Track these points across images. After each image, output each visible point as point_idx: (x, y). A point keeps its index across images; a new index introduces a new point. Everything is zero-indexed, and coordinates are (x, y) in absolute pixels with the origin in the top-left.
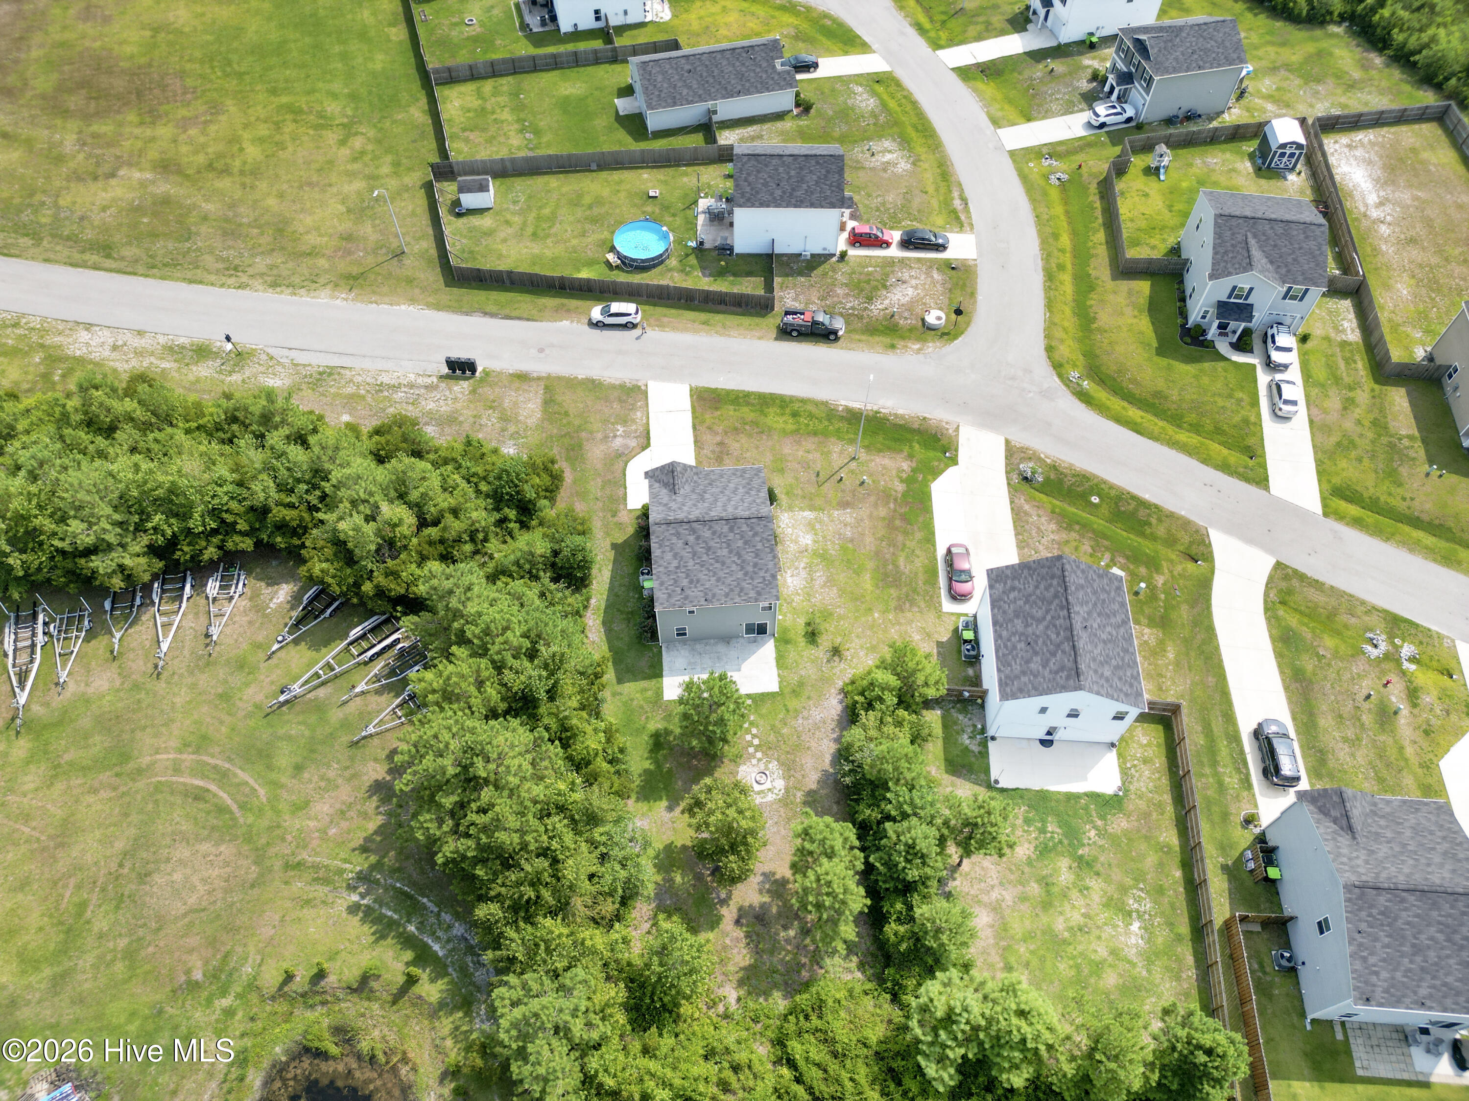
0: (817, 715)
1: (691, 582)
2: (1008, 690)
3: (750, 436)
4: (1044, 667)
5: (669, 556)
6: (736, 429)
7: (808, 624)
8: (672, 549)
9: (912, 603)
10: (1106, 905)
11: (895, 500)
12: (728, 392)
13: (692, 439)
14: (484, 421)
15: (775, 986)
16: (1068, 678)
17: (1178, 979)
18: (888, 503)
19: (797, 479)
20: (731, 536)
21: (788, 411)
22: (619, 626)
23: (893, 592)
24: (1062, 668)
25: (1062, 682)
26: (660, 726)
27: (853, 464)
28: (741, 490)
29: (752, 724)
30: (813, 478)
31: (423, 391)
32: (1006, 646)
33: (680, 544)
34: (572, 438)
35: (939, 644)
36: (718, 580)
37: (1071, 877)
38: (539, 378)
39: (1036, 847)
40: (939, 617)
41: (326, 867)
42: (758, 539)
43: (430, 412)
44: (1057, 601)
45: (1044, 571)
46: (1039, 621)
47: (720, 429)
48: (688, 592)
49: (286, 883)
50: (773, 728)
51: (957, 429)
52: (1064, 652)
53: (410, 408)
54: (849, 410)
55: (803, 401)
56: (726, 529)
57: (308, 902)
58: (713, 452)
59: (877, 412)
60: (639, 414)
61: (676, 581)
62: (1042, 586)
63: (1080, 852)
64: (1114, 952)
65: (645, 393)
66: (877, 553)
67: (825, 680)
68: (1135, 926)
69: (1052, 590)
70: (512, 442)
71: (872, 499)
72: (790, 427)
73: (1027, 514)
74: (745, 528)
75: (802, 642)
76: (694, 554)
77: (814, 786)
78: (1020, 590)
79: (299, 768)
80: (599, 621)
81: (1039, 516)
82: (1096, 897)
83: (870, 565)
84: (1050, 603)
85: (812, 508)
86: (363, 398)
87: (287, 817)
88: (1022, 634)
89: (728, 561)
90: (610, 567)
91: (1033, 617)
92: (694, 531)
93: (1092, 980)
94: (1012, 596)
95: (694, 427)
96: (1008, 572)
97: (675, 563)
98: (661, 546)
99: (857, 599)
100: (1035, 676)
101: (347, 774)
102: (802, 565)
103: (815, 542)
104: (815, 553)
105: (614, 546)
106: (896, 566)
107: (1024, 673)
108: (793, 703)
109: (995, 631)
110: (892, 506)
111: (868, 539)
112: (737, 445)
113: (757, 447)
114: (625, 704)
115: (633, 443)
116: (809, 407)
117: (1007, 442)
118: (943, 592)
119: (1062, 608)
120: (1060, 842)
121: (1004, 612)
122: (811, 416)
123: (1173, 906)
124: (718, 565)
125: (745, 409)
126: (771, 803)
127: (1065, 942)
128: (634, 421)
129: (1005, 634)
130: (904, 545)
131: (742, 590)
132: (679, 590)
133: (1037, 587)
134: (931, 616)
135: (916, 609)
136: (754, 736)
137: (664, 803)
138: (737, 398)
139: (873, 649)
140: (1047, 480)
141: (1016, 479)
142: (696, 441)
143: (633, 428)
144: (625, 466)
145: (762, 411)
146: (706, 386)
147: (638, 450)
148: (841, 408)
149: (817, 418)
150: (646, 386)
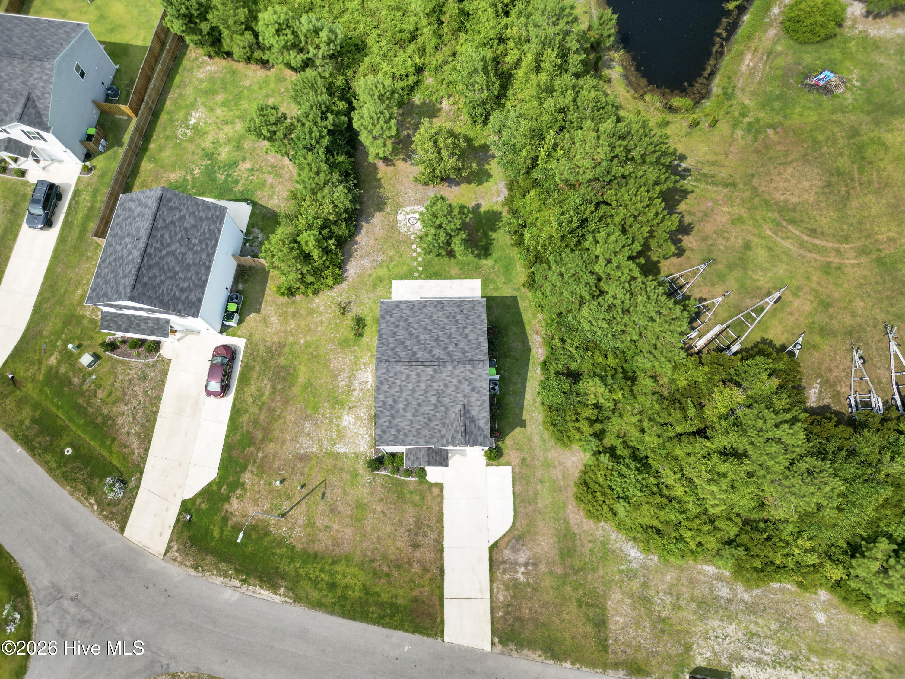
1: (454, 317)
3: (384, 557)
5: (472, 336)
6: (398, 567)
7: (360, 335)
8: (470, 341)
9: (269, 351)
10: (206, 133)
11: (255, 462)
13: (445, 555)
14: (669, 600)
18: (263, 458)
19: (345, 492)
23: (282, 361)
24: (171, 209)
25: (175, 199)
26: (484, 262)
27: (285, 508)
28: (401, 406)
29: (416, 259)
30: (328, 492)
32: (207, 246)
33: (462, 345)
34: (572, 567)
35: (258, 311)
40: (251, 335)
41: (708, 184)
44: (152, 262)
45: (150, 293)
46: (173, 253)
48: (457, 310)
49: (731, 176)
50: (401, 256)
51: (168, 549)
52: (164, 220)
54: (274, 588)
55: (319, 605)
56: (420, 354)
57: (713, 164)
59: (244, 581)
60: (501, 597)
61: (467, 318)
62: (158, 281)
63: (209, 162)
66: (286, 403)
67: (354, 288)
68: (193, 121)
69: (151, 274)
70: (634, 566)
71: (276, 464)
72: (339, 568)
74: (402, 355)
76: (450, 337)
82: (210, 138)
83: (296, 390)
92: (449, 354)
95: (442, 572)
97: (467, 331)
98: (479, 344)
99: (316, 357)
100: (193, 213)
102: (356, 393)
103: (340, 418)
104: (342, 404)
106: (274, 387)
107: (201, 219)
109: (211, 261)
110: (260, 455)
111: (291, 417)
112: (400, 544)
113: (379, 538)
116: (315, 595)
117: (122, 529)
118: (240, 357)
120: (219, 168)
122: (315, 583)
125: (385, 597)
126: (407, 206)
128: (507, 587)
130: (261, 409)
132: (465, 312)
134: (257, 337)
135: (268, 344)
136: (415, 251)
140: (102, 477)
141: (132, 483)
142: (441, 551)
143: (507, 577)
144: (514, 523)
145: (367, 593)
146: (425, 638)
147: (502, 544)
148: (282, 590)
149: (310, 579)
150: (493, 644)
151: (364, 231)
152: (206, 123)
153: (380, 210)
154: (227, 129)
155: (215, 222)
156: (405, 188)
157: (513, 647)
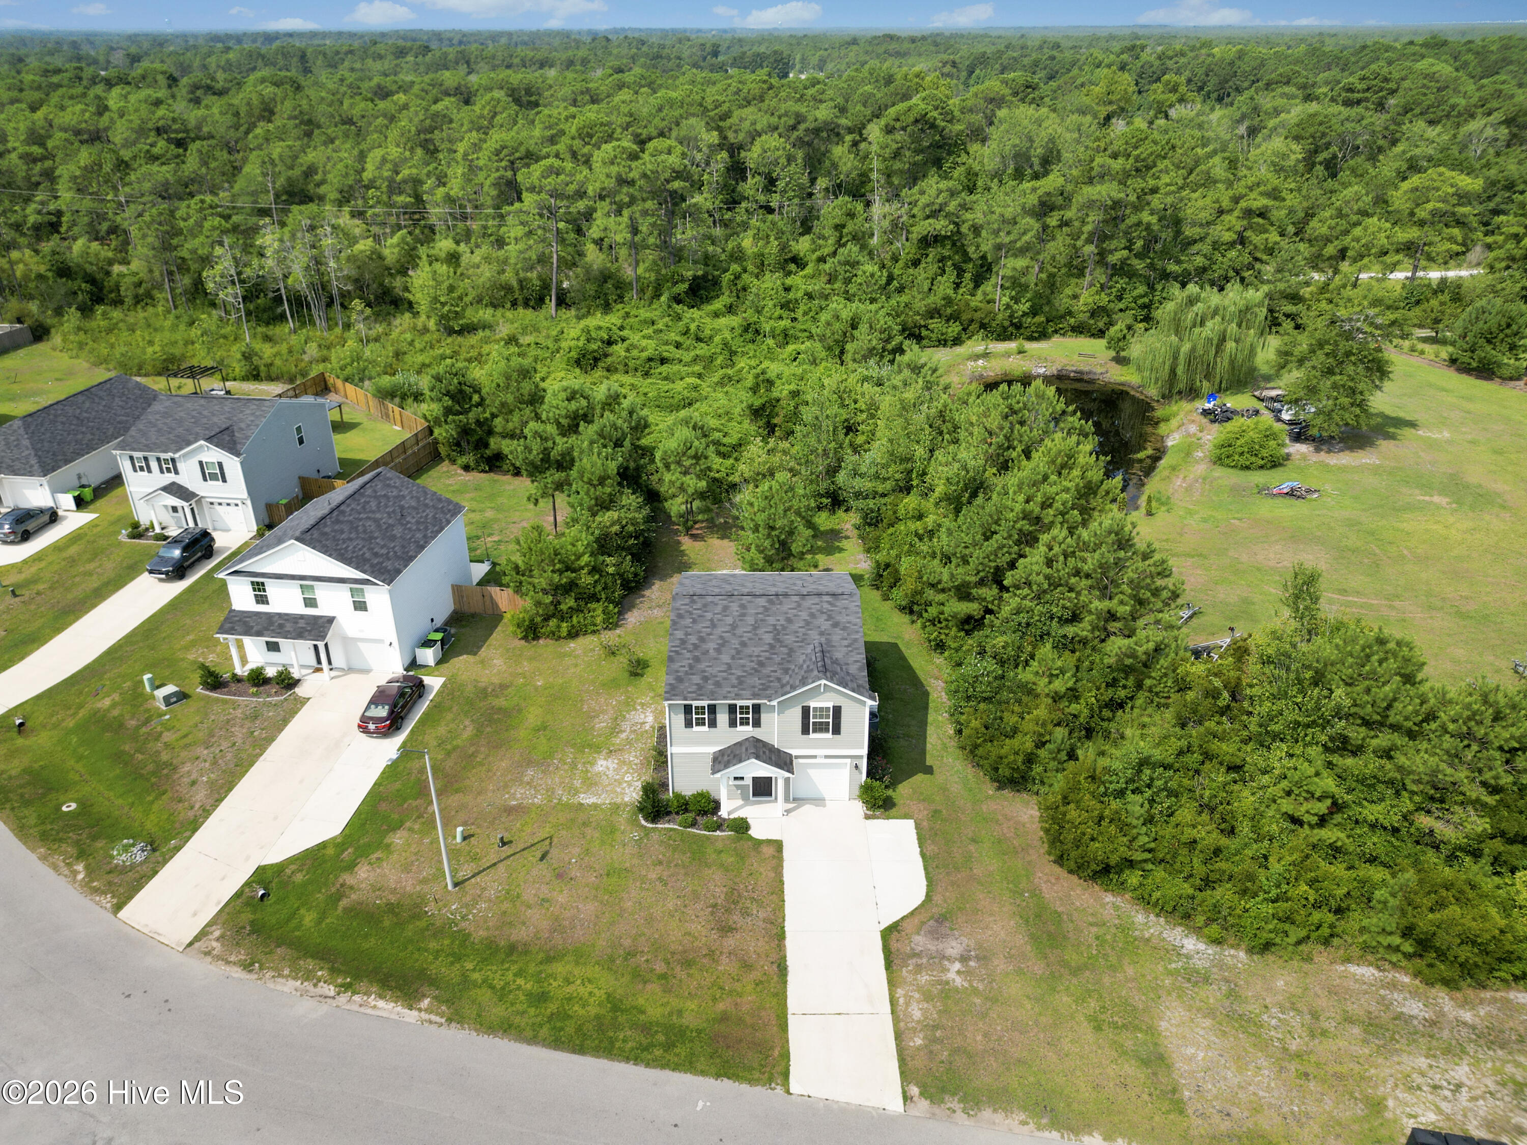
2: (451, 508)
3: (658, 947)
4: (403, 497)
6: (688, 964)
7: (639, 676)
9: (481, 691)
11: (420, 817)
12: (688, 1065)
13: (789, 943)
21: (552, 1007)
23: (501, 702)
24: (388, 486)
32: (427, 529)
44: (342, 519)
45: (328, 543)
47: (726, 965)
52: (375, 492)
54: (409, 998)
58: (746, 913)
60: (915, 1014)
62: (344, 536)
65: (906, 1074)
67: (635, 633)
69: (337, 528)
71: (461, 818)
83: (518, 733)
85: (578, 808)
88: (403, 525)
91: (379, 526)
94: (383, 551)
106: (479, 730)
107: (426, 506)
111: (501, 764)
112: (693, 927)
115: (920, 941)
117: (120, 907)
119: (343, 512)
121: (404, 547)
122: (503, 993)
135: (482, 685)
138: (668, 1046)
142: (781, 936)
143: (924, 978)
144: (927, 895)
146: (745, 1087)
147: (908, 926)
148: (426, 1003)
150: (907, 1098)
151: (655, 587)
155: (445, 514)
156: (720, 558)
157: (955, 1104)
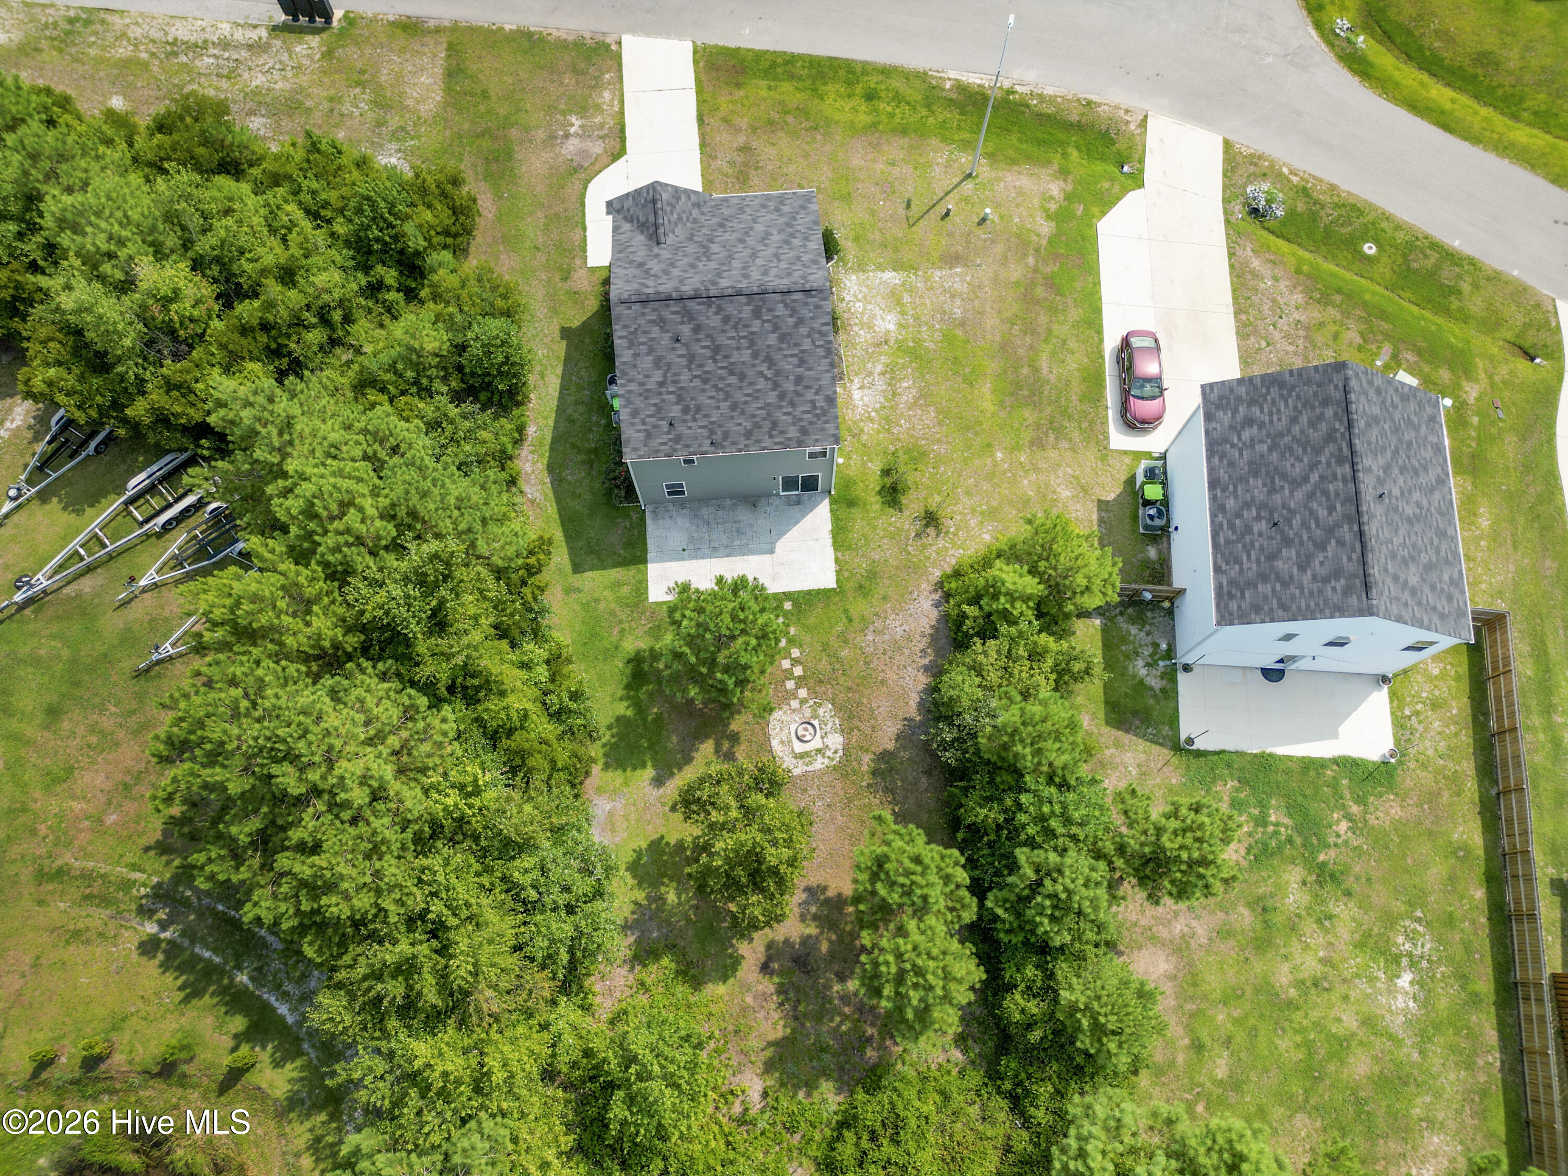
0: (897, 626)
1: (686, 410)
2: (1233, 606)
3: (795, 135)
4: (1302, 568)
5: (646, 362)
6: (771, 123)
7: (886, 472)
8: (651, 350)
9: (1060, 433)
10: (1360, 945)
11: (1037, 250)
12: (759, 55)
13: (696, 140)
14: (347, 108)
15: (824, 1073)
16: (1347, 591)
17: (1470, 1066)
18: (1025, 256)
19: (873, 213)
20: (756, 325)
21: (859, 90)
22: (574, 474)
23: (1029, 415)
24: (1337, 573)
25: (1335, 598)
26: (643, 644)
27: (969, 186)
28: (776, 237)
29: (791, 641)
30: (902, 212)
31: (244, 54)
32: (1232, 526)
33: (666, 339)
34: (494, 138)
35: (1102, 505)
36: (733, 407)
37: (1305, 898)
38: (438, 30)
39: (1249, 850)
40: (1104, 458)
41: (104, 876)
42: (803, 330)
43: (257, 92)
44: (1331, 448)
45: (1310, 391)
46: (1295, 483)
47: (744, 123)
48: (681, 429)
49: (41, 903)
50: (825, 647)
51: (1143, 123)
52: (1341, 543)
53: (224, 84)
54: (961, 88)
55: (886, 71)
56: (747, 312)
57: (76, 934)
58: (732, 164)
59: (1011, 92)
60: (607, 95)
61: (659, 409)
62: (1304, 419)
63: (1322, 857)
64: (1368, 1022)
65: (618, 57)
66: (1004, 346)
67: (913, 569)
68: (1405, 980)
69: (1323, 426)
70: (394, 146)
71: (999, 248)
72: (863, 119)
73: (1256, 275)
74: (780, 310)
75: (875, 502)
76: (691, 358)
77: (890, 746)
78: (1261, 426)
79: (54, 713)
80: (542, 464)
81: (1276, 279)
82: (1344, 931)
83: (992, 367)
84: (1318, 451)
85: (897, 266)
86: (145, 65)
87: (37, 795)
88: (1262, 506)
89: (750, 372)
90: (559, 370)
91: (1283, 476)
92: (689, 316)
93: (1332, 1067)
94: (1246, 435)
95: (701, 119)
96: (1242, 391)
97: (658, 376)
98: (631, 344)
99: (968, 428)
100: (1285, 585)
101: (132, 722)
102: (879, 368)
103: (901, 326)
104: (901, 347)
105: (566, 333)
106: (1036, 370)
107: (1263, 577)
108: (858, 608)
109: (1213, 498)
110: (1031, 261)
111: (991, 322)
112: (772, 151)
113: (806, 156)
114: (586, 606)
115: (597, 148)
116: (896, 83)
117: (1227, 144)
118: (1112, 415)
119: (1340, 461)
120: (1290, 840)
121: (1231, 464)
122: (898, 98)
123: (1467, 947)
124: (733, 380)
125: (787, 86)
126: (821, 774)
127: (1290, 1004)
128: (598, 108)
129: (1231, 503)
130: (1049, 331)
131: (775, 424)
132: (664, 424)
133: (1294, 420)
134: (1090, 457)
135: (1064, 444)
136: (796, 662)
137: (649, 772)
138: (773, 65)
139: (992, 514)
140: (1292, 214)
141: (1239, 211)
142: (703, 144)
143: (598, 119)
144: (585, 188)
145: (815, 90)
146: (721, 44)
147: (605, 161)
148: (948, 85)
149: (908, 103)
150: (619, 43)
151: (914, 699)
152: (1372, 980)
153: (884, 756)
154: (1310, 966)
155: (1232, 583)
156: (833, 819)
157: (589, 41)
